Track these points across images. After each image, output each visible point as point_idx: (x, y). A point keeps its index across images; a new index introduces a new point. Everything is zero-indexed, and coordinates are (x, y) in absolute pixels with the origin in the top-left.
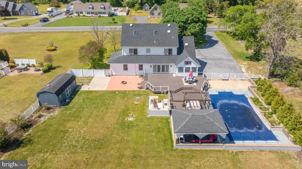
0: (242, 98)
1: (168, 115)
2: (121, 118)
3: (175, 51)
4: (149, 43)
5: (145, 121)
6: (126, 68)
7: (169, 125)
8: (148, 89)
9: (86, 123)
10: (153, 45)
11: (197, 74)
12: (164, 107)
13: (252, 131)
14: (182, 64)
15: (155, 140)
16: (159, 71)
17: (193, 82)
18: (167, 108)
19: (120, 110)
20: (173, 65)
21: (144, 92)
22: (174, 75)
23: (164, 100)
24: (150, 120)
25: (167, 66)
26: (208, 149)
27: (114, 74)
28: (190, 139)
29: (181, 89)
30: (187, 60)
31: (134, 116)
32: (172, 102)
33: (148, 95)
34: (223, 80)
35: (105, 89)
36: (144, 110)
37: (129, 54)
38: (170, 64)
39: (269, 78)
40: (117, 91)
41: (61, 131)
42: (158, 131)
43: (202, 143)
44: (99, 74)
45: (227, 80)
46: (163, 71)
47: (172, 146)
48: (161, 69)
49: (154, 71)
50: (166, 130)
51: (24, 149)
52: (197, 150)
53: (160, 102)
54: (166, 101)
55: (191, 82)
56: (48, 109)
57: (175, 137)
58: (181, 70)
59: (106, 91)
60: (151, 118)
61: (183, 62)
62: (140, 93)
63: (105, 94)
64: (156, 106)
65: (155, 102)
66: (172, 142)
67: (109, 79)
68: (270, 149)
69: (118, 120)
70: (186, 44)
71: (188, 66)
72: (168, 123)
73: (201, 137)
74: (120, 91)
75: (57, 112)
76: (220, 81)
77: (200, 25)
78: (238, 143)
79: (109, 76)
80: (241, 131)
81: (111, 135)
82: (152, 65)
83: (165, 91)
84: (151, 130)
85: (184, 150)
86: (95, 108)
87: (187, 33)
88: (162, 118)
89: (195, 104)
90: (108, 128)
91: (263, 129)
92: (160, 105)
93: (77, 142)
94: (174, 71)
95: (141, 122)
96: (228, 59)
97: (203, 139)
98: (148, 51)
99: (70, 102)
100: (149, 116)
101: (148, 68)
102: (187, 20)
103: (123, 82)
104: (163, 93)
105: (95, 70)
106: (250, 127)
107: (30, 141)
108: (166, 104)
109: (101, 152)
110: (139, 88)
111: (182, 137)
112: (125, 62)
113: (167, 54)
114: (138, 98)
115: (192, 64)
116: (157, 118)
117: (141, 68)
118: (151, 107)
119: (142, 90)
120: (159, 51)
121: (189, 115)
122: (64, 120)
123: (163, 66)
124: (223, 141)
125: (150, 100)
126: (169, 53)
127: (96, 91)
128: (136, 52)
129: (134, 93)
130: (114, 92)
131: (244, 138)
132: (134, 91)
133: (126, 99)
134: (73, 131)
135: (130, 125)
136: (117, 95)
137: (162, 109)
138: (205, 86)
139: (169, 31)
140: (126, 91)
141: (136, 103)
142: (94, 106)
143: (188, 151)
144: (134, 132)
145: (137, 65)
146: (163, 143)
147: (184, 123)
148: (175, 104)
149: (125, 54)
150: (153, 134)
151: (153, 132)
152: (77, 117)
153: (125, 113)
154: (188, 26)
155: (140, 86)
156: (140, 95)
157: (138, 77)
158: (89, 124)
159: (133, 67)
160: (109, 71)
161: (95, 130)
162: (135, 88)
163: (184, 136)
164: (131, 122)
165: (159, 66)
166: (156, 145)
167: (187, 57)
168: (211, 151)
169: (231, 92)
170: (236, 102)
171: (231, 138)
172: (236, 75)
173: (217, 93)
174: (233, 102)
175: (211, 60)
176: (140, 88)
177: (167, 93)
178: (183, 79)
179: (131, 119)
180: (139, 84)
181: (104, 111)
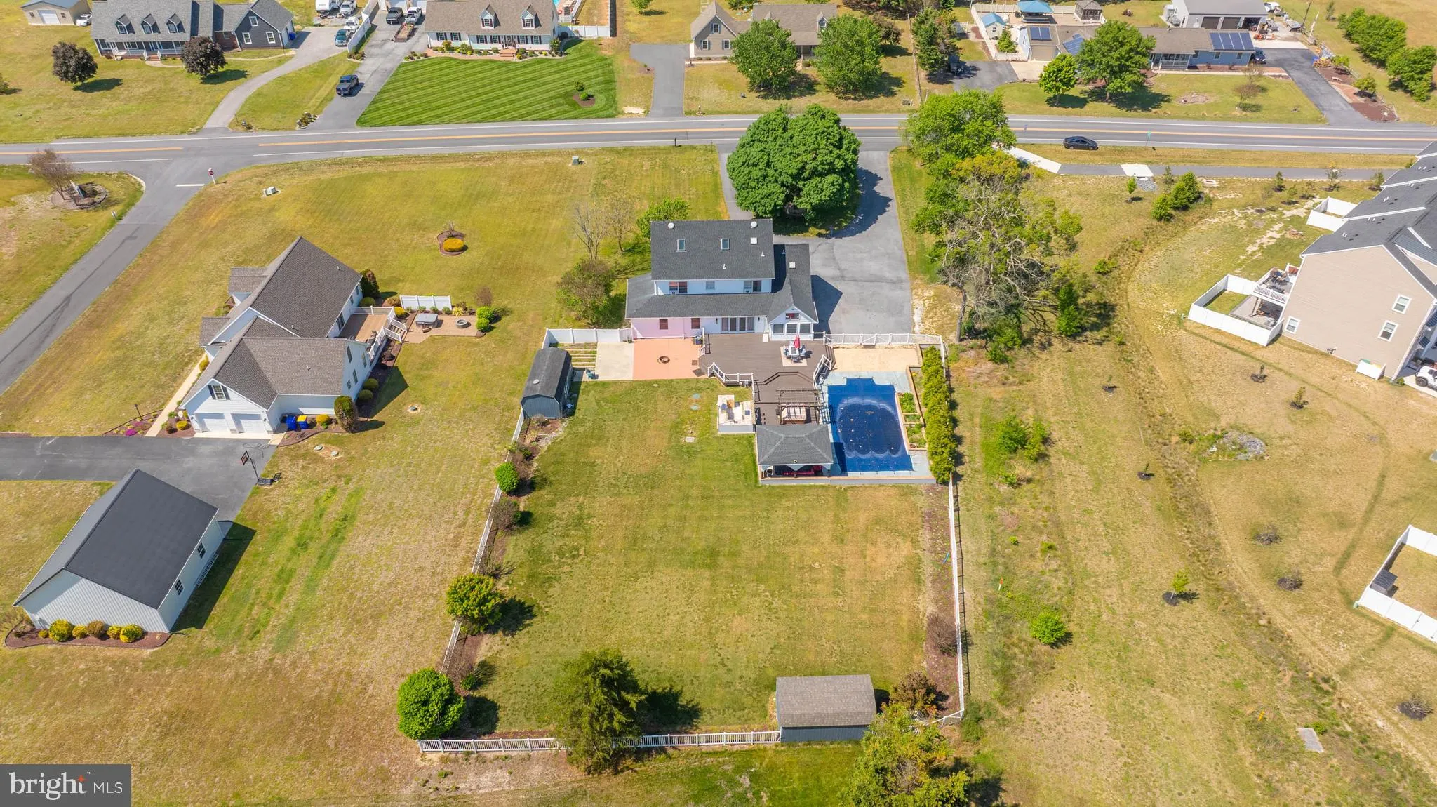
0: (887, 392)
1: (751, 432)
2: (673, 439)
3: (766, 285)
4: (711, 271)
5: (715, 442)
6: (664, 324)
7: (753, 450)
8: (713, 375)
9: (619, 449)
10: (721, 275)
11: (812, 336)
12: (743, 417)
13: (880, 456)
14: (781, 319)
15: (732, 473)
16: (733, 328)
17: (802, 358)
18: (750, 420)
19: (669, 424)
20: (763, 317)
21: (706, 381)
22: (765, 339)
23: (745, 403)
24: (722, 441)
25: (751, 321)
26: (807, 484)
27: (639, 335)
28: (782, 471)
29: (778, 375)
30: (790, 311)
31: (695, 434)
32: (758, 406)
33: (713, 390)
34: (866, 347)
35: (629, 376)
36: (709, 422)
37: (668, 292)
38: (756, 317)
39: (961, 340)
40: (656, 382)
41: (585, 464)
42: (736, 459)
43: (798, 476)
44: (608, 339)
45: (873, 347)
46: (742, 328)
47: (757, 481)
48: (739, 325)
49: (724, 328)
50: (747, 457)
51: (543, 492)
52: (791, 487)
53: (737, 404)
54: (748, 405)
55: (797, 360)
56: (545, 424)
57: (760, 469)
58: (777, 329)
59: (633, 381)
60: (725, 437)
61: (783, 316)
62: (700, 385)
63: (635, 388)
64: (730, 416)
65: (728, 408)
66: (756, 475)
67: (630, 349)
68: (895, 482)
69: (670, 441)
70: (792, 265)
71: (792, 322)
72: (751, 445)
73: (796, 469)
74: (660, 381)
75: (561, 429)
76: (859, 350)
77: (833, 184)
78: (852, 475)
79: (630, 342)
80: (864, 457)
81: (664, 467)
82: (719, 318)
83: (747, 381)
84: (724, 457)
85: (773, 487)
86: (624, 419)
87: (801, 203)
88: (741, 437)
89: (798, 413)
90: (657, 456)
91: (900, 453)
92: (738, 412)
93: (616, 478)
94: (764, 330)
95: (709, 444)
96: (895, 279)
97: (801, 470)
98: (710, 286)
99: (575, 408)
100: (719, 434)
101: (709, 323)
102: (802, 169)
103: (661, 358)
104: (743, 385)
105: (600, 331)
106: (879, 449)
107: (545, 480)
108: (747, 413)
109: (656, 491)
110: (694, 371)
111: (771, 468)
112: (662, 312)
113: (751, 290)
114: (696, 396)
115: (801, 317)
116: (734, 437)
117: (696, 324)
118: (722, 418)
119: (703, 377)
120: (735, 285)
121: (780, 438)
122: (580, 444)
123: (742, 320)
124: (831, 473)
125: (720, 403)
126: (755, 289)
127: (615, 383)
128: (683, 289)
129: (689, 387)
130: (648, 384)
131: (864, 467)
132: (687, 381)
133: (675, 400)
134: (603, 463)
135: (690, 451)
136: (655, 390)
137: (740, 423)
138: (823, 367)
139: (754, 241)
140: (672, 381)
141: (694, 408)
142: (621, 416)
143: (778, 487)
144: (698, 462)
145: (688, 320)
146: (743, 478)
147: (773, 450)
148: (763, 409)
149: (661, 293)
150: (729, 464)
151: (727, 460)
152: (601, 438)
153: (678, 428)
154: (804, 185)
155: (697, 367)
156: (699, 390)
157: (689, 341)
158: (625, 451)
159: (679, 324)
160: (629, 331)
161: (637, 461)
162: (687, 373)
163: (775, 467)
164: (691, 445)
165: (733, 321)
166: (732, 481)
167: (790, 306)
168: (810, 487)
169: (871, 381)
170: (873, 402)
171: (842, 466)
172: (890, 338)
173: (844, 383)
174: (869, 401)
175: (852, 283)
176: (698, 373)
177: (750, 384)
178: (783, 349)
179: (690, 440)
180: (694, 362)
181: (642, 426)
